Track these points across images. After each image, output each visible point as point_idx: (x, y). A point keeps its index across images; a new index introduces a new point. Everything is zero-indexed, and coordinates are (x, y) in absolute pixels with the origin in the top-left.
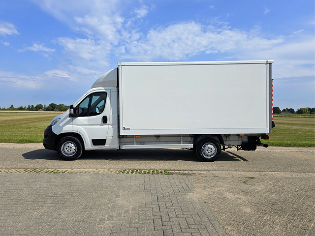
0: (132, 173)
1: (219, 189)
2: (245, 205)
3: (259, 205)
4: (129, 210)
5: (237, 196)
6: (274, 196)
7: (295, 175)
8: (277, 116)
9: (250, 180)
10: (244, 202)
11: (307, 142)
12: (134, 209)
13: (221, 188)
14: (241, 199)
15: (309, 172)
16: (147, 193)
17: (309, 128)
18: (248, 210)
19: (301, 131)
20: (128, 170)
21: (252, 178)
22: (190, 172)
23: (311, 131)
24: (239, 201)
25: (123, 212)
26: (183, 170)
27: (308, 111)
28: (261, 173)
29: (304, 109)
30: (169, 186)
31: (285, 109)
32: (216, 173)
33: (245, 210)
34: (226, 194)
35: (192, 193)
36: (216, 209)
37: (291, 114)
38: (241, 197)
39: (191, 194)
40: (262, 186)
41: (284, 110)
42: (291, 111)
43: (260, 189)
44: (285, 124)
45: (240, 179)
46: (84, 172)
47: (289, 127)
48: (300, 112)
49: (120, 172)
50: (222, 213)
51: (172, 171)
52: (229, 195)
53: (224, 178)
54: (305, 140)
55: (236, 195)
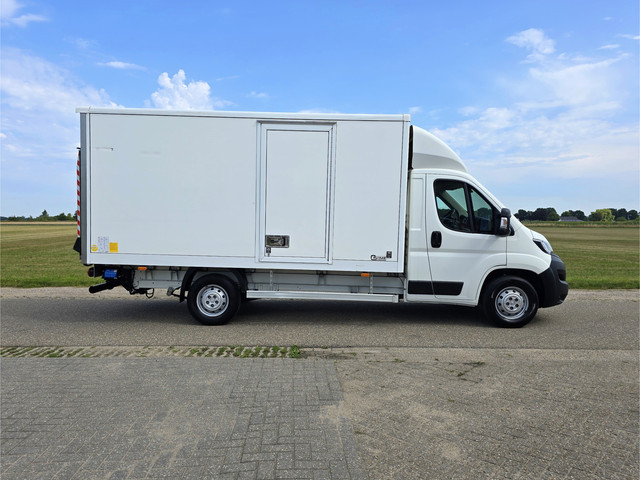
0: (218, 355)
1: (398, 395)
2: (450, 439)
3: (481, 437)
4: (169, 455)
5: (435, 413)
6: (520, 412)
7: (574, 356)
8: (551, 226)
9: (474, 370)
10: (450, 429)
11: (606, 278)
12: (184, 452)
13: (405, 392)
14: (443, 421)
15: (606, 348)
16: (231, 406)
17: (611, 249)
18: (452, 453)
19: (595, 255)
20: (211, 348)
21: (479, 364)
22: (347, 350)
23: (616, 255)
24: (439, 427)
25: (153, 462)
26: (332, 347)
27: (611, 215)
28: (501, 351)
29: (604, 211)
30: (287, 387)
31: (566, 213)
32: (402, 353)
33: (446, 454)
34: (411, 407)
35: (334, 406)
36: (377, 452)
37: (579, 221)
38: (444, 414)
39: (330, 408)
40: (498, 385)
41: (565, 215)
42: (579, 215)
43: (492, 391)
44: (565, 240)
45: (451, 368)
46: (116, 353)
47: (572, 246)
48: (596, 217)
49: (193, 352)
50: (390, 463)
51: (308, 349)
52: (418, 411)
53: (417, 365)
54: (603, 275)
55: (434, 411)
